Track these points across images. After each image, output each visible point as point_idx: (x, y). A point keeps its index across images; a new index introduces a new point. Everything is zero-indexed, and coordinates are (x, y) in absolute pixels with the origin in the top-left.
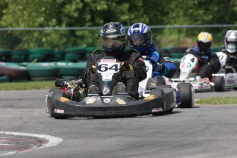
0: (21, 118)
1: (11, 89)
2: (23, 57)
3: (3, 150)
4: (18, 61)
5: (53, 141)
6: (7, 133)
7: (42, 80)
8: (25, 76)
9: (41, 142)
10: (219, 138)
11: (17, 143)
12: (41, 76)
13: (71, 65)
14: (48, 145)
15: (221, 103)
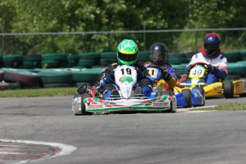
0: (33, 126)
1: (23, 96)
2: (35, 63)
3: (14, 159)
4: (30, 67)
5: (66, 149)
6: (19, 141)
7: (55, 87)
8: (38, 83)
9: (54, 150)
10: (238, 145)
11: (29, 152)
12: (54, 83)
13: (84, 70)
14: (61, 153)
15: (240, 109)
